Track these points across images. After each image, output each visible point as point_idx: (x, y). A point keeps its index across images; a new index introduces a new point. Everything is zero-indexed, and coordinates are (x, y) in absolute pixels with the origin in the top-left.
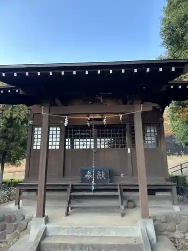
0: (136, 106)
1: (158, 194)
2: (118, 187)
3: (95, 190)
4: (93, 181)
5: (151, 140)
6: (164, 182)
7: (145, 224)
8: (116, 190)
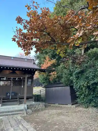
0: (26, 75)
1: (29, 99)
2: (18, 98)
3: (11, 99)
4: (11, 96)
5: (29, 83)
6: (31, 96)
7: (25, 105)
8: (17, 99)
